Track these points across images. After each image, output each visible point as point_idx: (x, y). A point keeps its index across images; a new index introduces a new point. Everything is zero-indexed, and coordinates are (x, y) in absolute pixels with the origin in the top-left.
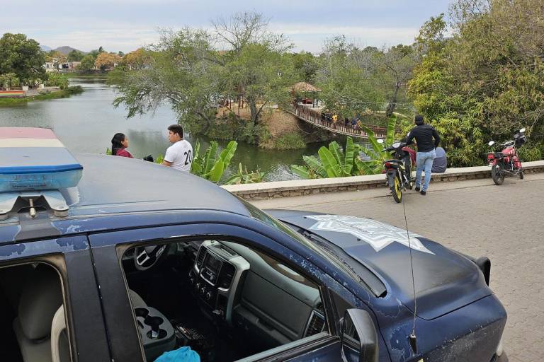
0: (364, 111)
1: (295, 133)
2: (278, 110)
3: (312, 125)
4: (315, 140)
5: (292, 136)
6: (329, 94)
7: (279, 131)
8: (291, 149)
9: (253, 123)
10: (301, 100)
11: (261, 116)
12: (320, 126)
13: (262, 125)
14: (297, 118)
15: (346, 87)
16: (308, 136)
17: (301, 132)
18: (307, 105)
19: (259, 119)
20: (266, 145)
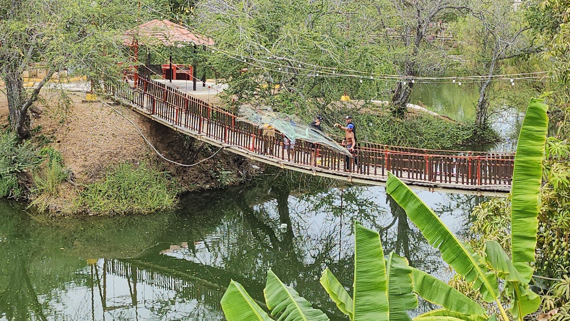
0: (338, 99)
1: (143, 165)
2: (89, 97)
3: (193, 139)
4: (201, 184)
5: (133, 174)
6: (238, 52)
7: (94, 159)
8: (130, 214)
9: (13, 135)
10: (158, 69)
11: (37, 115)
12: (216, 142)
13: (43, 141)
14: (146, 120)
15: (286, 31)
16: (180, 171)
17: (158, 161)
18: (175, 82)
19: (34, 124)
20: (53, 203)
